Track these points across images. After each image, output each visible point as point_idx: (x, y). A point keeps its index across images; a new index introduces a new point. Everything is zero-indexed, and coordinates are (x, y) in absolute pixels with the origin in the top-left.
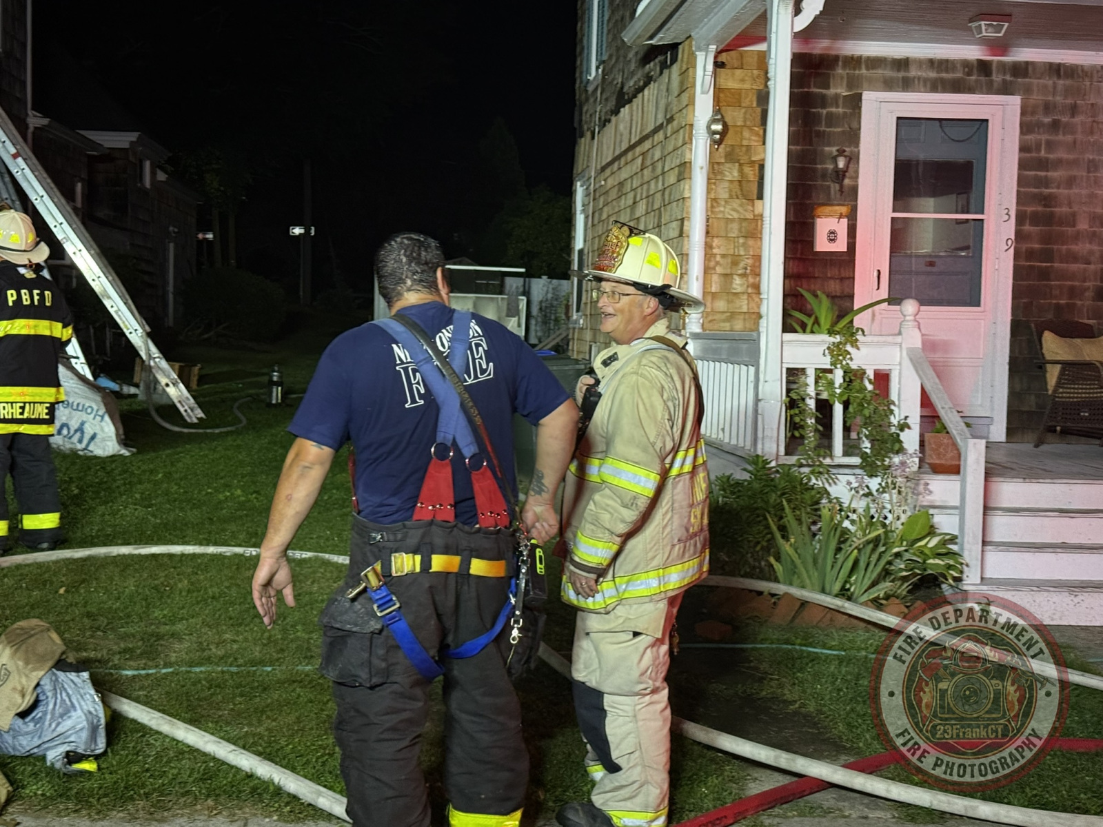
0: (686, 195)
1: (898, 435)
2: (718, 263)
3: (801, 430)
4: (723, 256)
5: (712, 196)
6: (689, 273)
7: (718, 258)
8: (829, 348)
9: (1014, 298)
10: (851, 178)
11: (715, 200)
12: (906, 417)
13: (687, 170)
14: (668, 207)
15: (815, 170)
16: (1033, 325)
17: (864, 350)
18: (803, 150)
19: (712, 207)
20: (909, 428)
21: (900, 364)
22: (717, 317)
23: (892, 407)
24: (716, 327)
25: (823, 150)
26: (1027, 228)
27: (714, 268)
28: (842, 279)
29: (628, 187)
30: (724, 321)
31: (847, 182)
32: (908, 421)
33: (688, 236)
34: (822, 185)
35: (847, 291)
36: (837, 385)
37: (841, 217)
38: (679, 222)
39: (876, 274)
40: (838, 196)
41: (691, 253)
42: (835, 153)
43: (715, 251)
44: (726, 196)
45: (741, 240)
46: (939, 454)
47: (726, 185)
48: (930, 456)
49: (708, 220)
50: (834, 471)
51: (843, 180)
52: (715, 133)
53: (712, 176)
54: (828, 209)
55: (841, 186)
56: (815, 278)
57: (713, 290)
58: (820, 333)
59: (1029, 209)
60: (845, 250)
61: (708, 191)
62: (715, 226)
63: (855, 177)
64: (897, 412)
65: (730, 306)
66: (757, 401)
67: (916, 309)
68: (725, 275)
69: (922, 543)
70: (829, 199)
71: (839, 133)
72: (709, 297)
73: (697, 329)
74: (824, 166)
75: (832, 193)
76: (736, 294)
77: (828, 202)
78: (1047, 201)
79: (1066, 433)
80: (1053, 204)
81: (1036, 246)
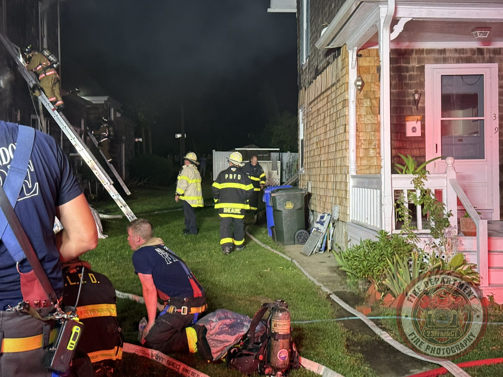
0: (347, 114)
1: (447, 219)
2: (362, 143)
3: (402, 218)
4: (365, 140)
5: (359, 114)
6: (350, 148)
7: (362, 141)
8: (413, 180)
9: (500, 154)
10: (422, 103)
11: (360, 115)
12: (451, 211)
13: (347, 102)
14: (339, 119)
15: (405, 100)
17: (430, 181)
18: (399, 92)
19: (359, 118)
20: (452, 215)
21: (447, 186)
22: (363, 168)
23: (444, 206)
24: (363, 172)
25: (408, 92)
27: (361, 146)
28: (420, 149)
29: (321, 111)
30: (366, 169)
31: (420, 105)
32: (452, 212)
33: (348, 132)
34: (408, 107)
35: (422, 154)
36: (418, 197)
37: (418, 121)
38: (344, 126)
39: (435, 146)
40: (416, 111)
41: (350, 139)
42: (414, 92)
44: (365, 113)
45: (373, 133)
46: (467, 227)
47: (365, 108)
48: (463, 228)
49: (357, 125)
50: (418, 236)
51: (418, 104)
52: (358, 86)
53: (358, 105)
54: (412, 117)
55: (417, 107)
56: (407, 148)
57: (361, 156)
58: (409, 173)
60: (420, 135)
61: (357, 112)
62: (360, 127)
63: (424, 103)
64: (446, 208)
65: (369, 162)
66: (381, 205)
67: (453, 161)
68: (366, 149)
69: (460, 268)
70: (412, 113)
71: (415, 83)
72: (359, 159)
73: (354, 173)
74: (409, 98)
75: (413, 110)
76: (371, 157)
77: (412, 115)
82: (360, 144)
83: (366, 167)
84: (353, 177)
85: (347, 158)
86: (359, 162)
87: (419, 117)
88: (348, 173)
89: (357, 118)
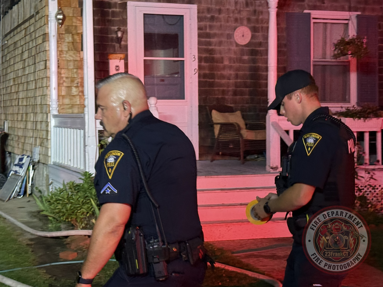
0: (47, 49)
2: (64, 81)
4: (67, 78)
5: (60, 49)
6: (51, 86)
7: (64, 79)
9: (199, 95)
10: (124, 41)
11: (61, 51)
13: (47, 37)
14: (39, 55)
15: (108, 37)
16: (207, 107)
18: (101, 28)
19: (60, 54)
22: (65, 107)
24: (65, 111)
25: (110, 29)
26: (203, 64)
27: (62, 84)
29: (19, 45)
30: (69, 108)
31: (123, 43)
33: (49, 69)
34: (111, 45)
37: (121, 59)
38: (44, 62)
40: (119, 49)
41: (51, 76)
42: (116, 30)
43: (63, 75)
44: (67, 49)
45: (75, 70)
47: (66, 44)
49: (58, 61)
51: (121, 42)
52: (59, 19)
53: (59, 40)
54: (114, 56)
55: (120, 45)
57: (63, 94)
59: (204, 55)
61: (58, 47)
62: (62, 63)
63: (126, 41)
65: (72, 101)
66: (85, 146)
67: (156, 101)
68: (68, 87)
70: (115, 51)
71: (118, 20)
72: (61, 98)
73: (56, 113)
74: (112, 36)
75: (116, 48)
76: (74, 96)
77: (115, 52)
78: (211, 52)
79: (224, 155)
80: (213, 53)
81: (207, 72)
82: (61, 82)
83: (68, 106)
84: (55, 116)
85: (48, 96)
86: (61, 100)
88: (49, 113)
89: (59, 54)
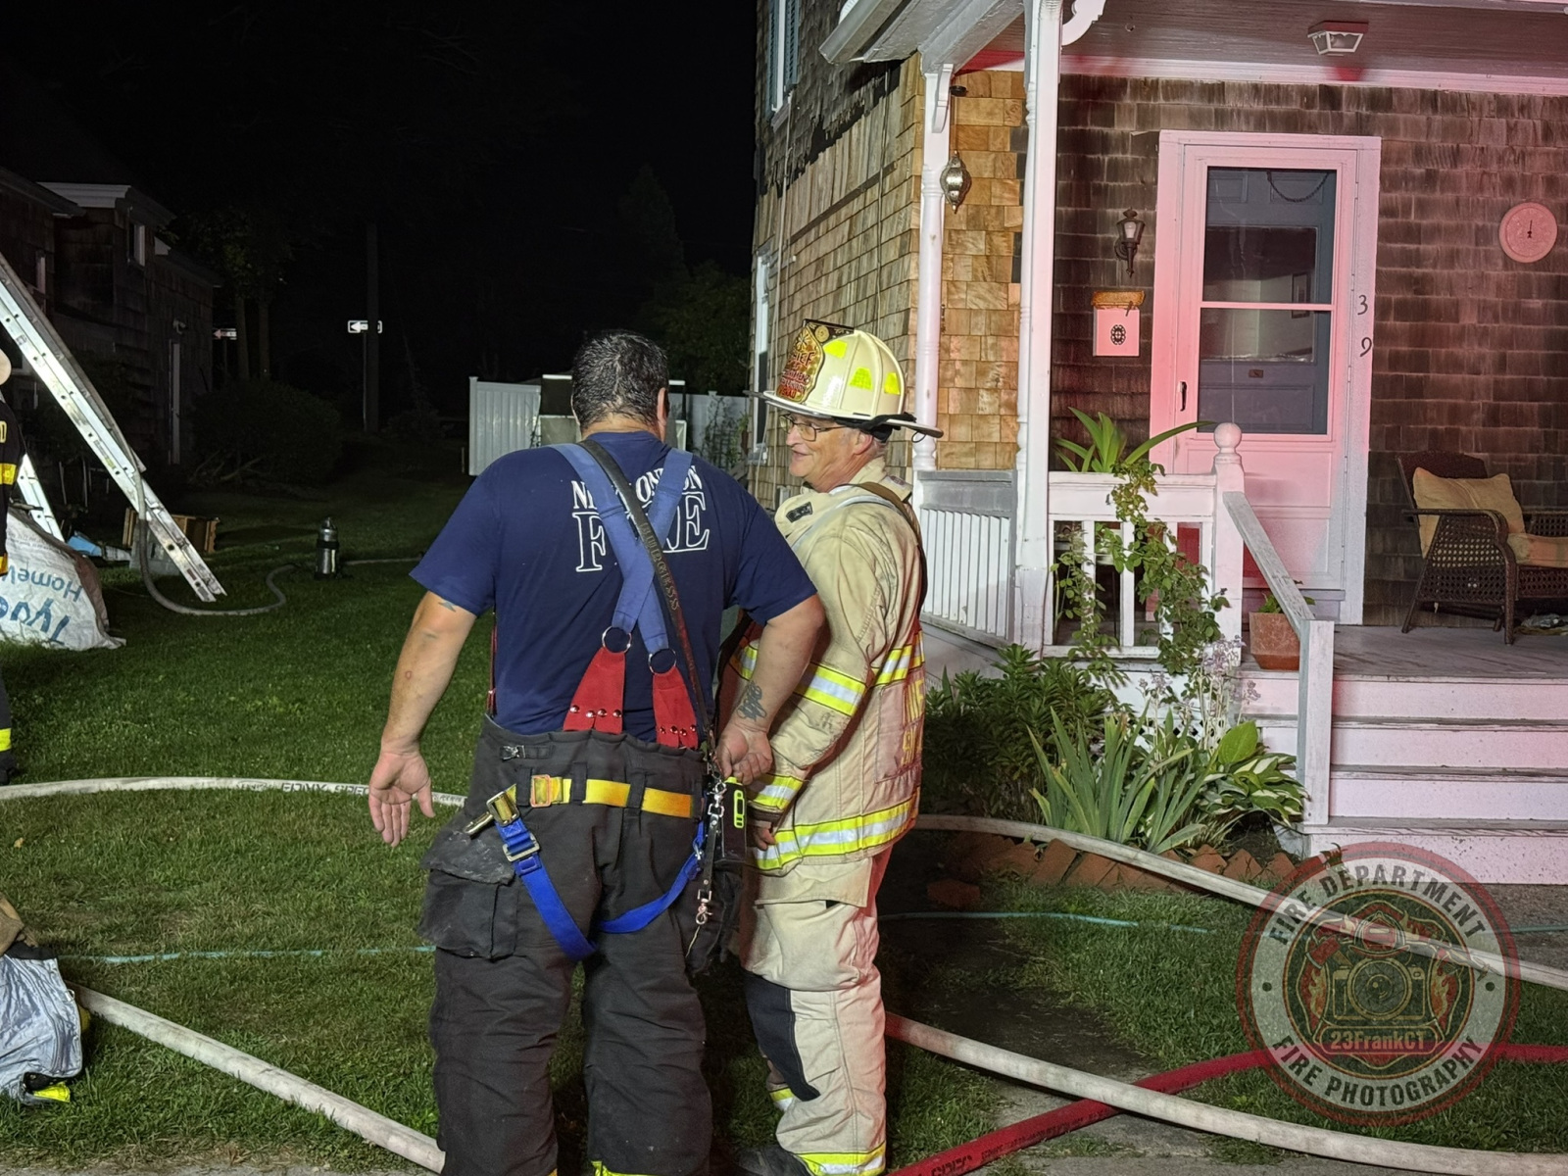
0: (913, 276)
1: (1212, 616)
2: (957, 373)
3: (1075, 609)
4: (965, 363)
5: (949, 277)
6: (917, 385)
7: (958, 365)
8: (1114, 493)
9: (1373, 423)
10: (1144, 252)
11: (953, 282)
12: (1223, 591)
13: (914, 240)
14: (887, 294)
15: (1093, 241)
16: (1400, 461)
17: (1164, 496)
18: (1076, 213)
19: (949, 292)
20: (1227, 605)
22: (958, 449)
23: (1204, 576)
24: (954, 463)
25: (1104, 213)
26: (1390, 322)
27: (952, 380)
28: (1132, 395)
29: (830, 264)
30: (966, 455)
31: (1139, 257)
32: (1226, 596)
33: (915, 335)
34: (1103, 263)
35: (1139, 411)
36: (1126, 545)
37: (1130, 307)
38: (902, 315)
39: (1180, 388)
40: (1127, 276)
41: (919, 358)
42: (1122, 218)
44: (969, 277)
45: (990, 340)
46: (1269, 643)
47: (969, 261)
48: (1257, 644)
49: (942, 312)
50: (1122, 667)
51: (1133, 255)
52: (952, 188)
53: (948, 249)
54: (1112, 296)
55: (1131, 264)
56: (1095, 393)
57: (952, 411)
58: (1101, 471)
59: (1394, 297)
60: (1137, 354)
61: (944, 271)
62: (954, 319)
63: (1151, 251)
64: (1209, 582)
65: (975, 433)
66: (1012, 568)
67: (1238, 437)
68: (968, 390)
69: (1247, 768)
70: (1113, 282)
71: (1127, 188)
72: (946, 422)
73: (928, 466)
74: (1107, 235)
75: (1118, 272)
76: (984, 416)
77: (1113, 288)
78: (1419, 284)
79: (1446, 611)
80: (1428, 288)
81: (1404, 348)
82: (949, 373)
83: (968, 446)
84: (926, 476)
87: (1135, 297)
88: (910, 465)
89: (945, 289)
